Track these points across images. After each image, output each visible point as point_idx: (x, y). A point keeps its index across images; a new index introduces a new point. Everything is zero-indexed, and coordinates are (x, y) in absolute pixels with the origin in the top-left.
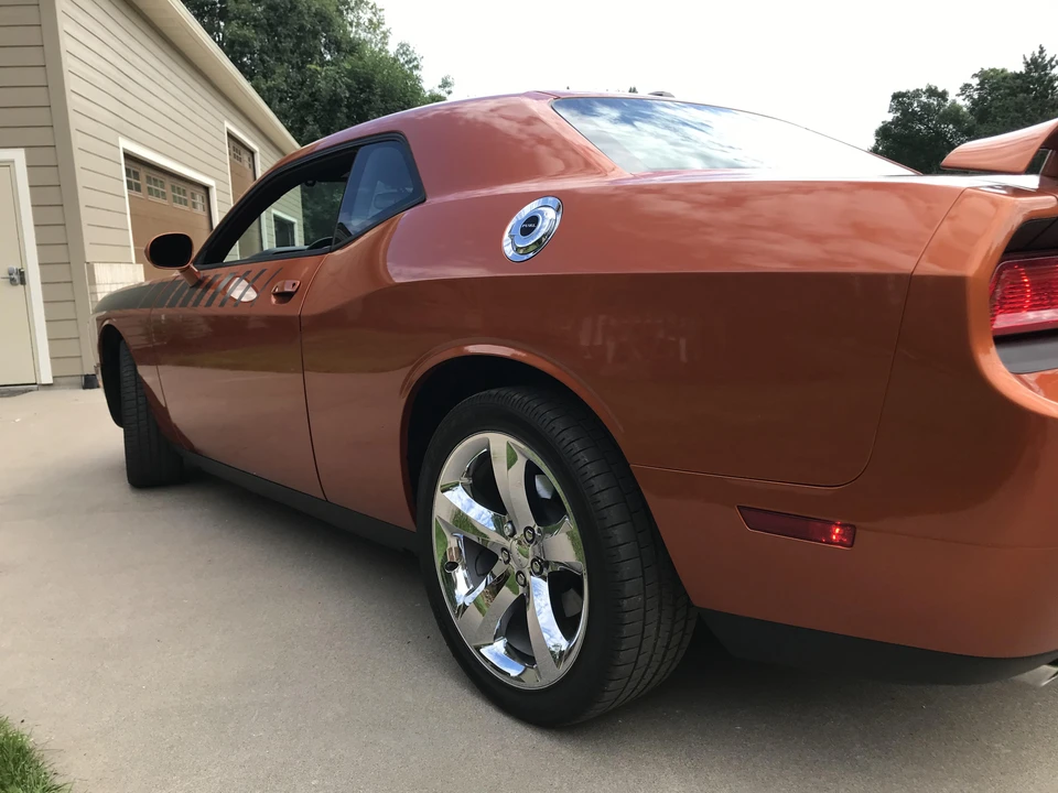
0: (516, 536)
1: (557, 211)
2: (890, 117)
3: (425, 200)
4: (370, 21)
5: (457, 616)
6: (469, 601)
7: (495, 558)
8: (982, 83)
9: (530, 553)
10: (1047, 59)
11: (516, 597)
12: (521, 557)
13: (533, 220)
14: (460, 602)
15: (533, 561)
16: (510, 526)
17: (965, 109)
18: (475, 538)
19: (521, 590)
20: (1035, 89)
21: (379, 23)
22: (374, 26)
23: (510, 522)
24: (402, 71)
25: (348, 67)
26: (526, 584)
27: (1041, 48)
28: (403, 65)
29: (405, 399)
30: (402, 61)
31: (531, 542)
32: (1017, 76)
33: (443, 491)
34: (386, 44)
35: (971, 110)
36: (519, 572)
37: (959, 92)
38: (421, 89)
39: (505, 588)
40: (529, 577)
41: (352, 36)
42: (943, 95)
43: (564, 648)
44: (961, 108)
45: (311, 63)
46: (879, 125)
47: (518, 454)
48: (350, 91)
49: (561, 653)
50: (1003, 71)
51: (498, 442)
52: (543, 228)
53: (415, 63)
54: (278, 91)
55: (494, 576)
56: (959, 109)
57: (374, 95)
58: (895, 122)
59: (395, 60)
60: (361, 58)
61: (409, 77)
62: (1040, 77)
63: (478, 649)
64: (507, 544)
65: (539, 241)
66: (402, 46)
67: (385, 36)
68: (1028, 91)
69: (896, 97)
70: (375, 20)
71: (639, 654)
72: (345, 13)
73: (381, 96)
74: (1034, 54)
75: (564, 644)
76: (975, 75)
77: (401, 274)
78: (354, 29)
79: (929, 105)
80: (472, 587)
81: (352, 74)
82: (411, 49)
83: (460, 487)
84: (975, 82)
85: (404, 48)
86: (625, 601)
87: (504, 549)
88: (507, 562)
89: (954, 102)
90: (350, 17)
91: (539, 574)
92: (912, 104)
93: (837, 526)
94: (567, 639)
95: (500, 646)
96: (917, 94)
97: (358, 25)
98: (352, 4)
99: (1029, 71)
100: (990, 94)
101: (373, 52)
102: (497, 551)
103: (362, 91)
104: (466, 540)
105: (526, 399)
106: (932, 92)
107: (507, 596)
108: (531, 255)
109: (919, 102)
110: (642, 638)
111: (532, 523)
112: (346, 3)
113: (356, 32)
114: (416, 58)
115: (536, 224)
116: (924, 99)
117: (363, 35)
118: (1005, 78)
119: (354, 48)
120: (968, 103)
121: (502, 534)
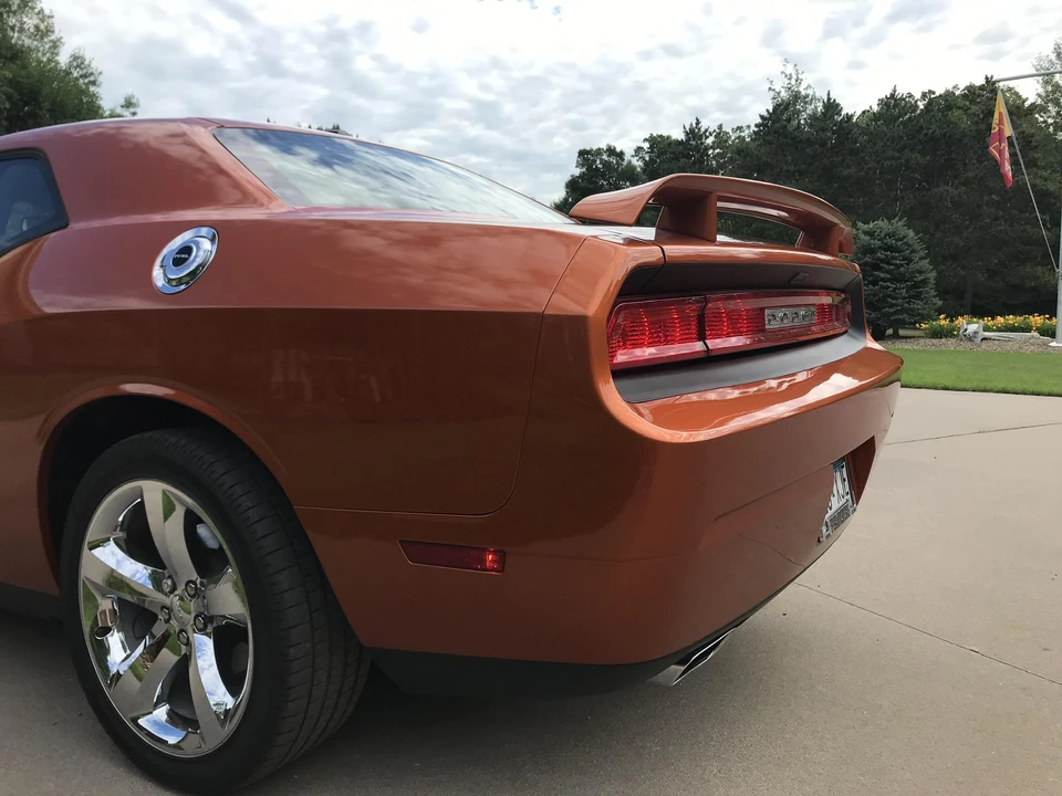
0: (176, 592)
1: (212, 240)
2: (577, 172)
3: (68, 225)
4: (37, 27)
5: (109, 686)
6: (123, 669)
7: (153, 618)
8: (651, 147)
9: (192, 609)
10: (703, 130)
11: (178, 658)
12: (182, 614)
13: (186, 250)
14: (113, 670)
15: (196, 617)
16: (169, 582)
17: (639, 169)
18: (128, 598)
19: (184, 649)
20: (694, 155)
21: (48, 31)
22: (42, 33)
23: (170, 577)
24: (76, 85)
25: (8, 74)
26: (188, 643)
27: (698, 120)
28: (77, 79)
29: (42, 447)
30: (75, 74)
31: (192, 597)
32: (679, 143)
33: (91, 549)
34: (57, 54)
35: (644, 171)
36: (181, 631)
37: (633, 153)
38: (99, 107)
39: (165, 651)
40: (190, 634)
41: (13, 41)
42: (621, 155)
43: (230, 706)
44: (635, 168)
46: (567, 178)
47: (176, 502)
48: (11, 103)
49: (227, 711)
50: (668, 137)
51: (153, 492)
52: (198, 258)
53: (92, 78)
55: (153, 636)
56: (634, 168)
57: (41, 109)
58: (582, 176)
59: (68, 73)
60: (24, 67)
61: (85, 92)
62: (697, 146)
63: (135, 721)
64: (167, 601)
65: (193, 274)
66: (75, 58)
67: (55, 45)
68: (688, 156)
69: (582, 153)
70: (42, 27)
71: (309, 703)
72: (5, 16)
73: (48, 111)
74: (691, 125)
75: (230, 702)
76: (646, 140)
77: (53, 303)
78: (16, 35)
79: (610, 163)
80: (128, 652)
81: (13, 83)
82: (86, 63)
83: (112, 542)
84: (646, 145)
85: (77, 60)
86: (292, 650)
87: (163, 607)
88: (167, 621)
89: (630, 162)
90: (12, 21)
91: (203, 631)
92: (595, 161)
93: (490, 552)
94: (233, 696)
95: (161, 713)
96: (599, 152)
97: (22, 30)
98: (14, 8)
99: (688, 140)
100: (658, 157)
101: (39, 62)
102: (156, 610)
103: (27, 104)
104: (120, 601)
105: (183, 442)
106: (611, 151)
107: (168, 658)
108: (183, 287)
109: (601, 159)
110: (312, 685)
111: (194, 576)
112: (6, 5)
113: (19, 38)
114: (92, 74)
115: (190, 255)
116: (605, 157)
117: (27, 42)
118: (670, 144)
119: (16, 55)
120: (640, 163)
121: (162, 591)
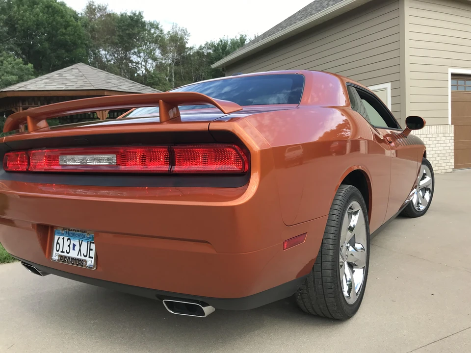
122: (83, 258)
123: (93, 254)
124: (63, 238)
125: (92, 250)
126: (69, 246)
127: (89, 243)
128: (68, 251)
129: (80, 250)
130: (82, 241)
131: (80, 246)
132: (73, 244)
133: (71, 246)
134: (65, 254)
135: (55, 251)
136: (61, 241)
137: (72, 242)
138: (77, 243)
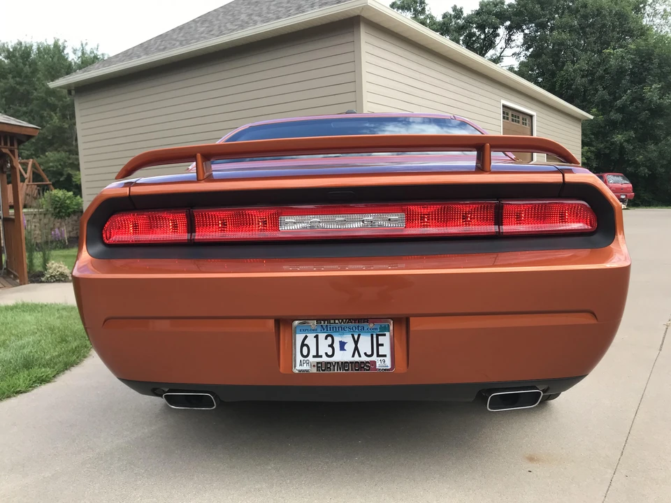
25: (634, 47)
41: (645, 24)
45: (607, 48)
48: (633, 64)
54: (581, 71)
81: (638, 52)
122: (364, 358)
123: (386, 350)
124: (317, 337)
125: (382, 345)
126: (331, 346)
127: (375, 336)
128: (330, 353)
129: (356, 349)
130: (359, 336)
131: (356, 342)
132: (340, 342)
133: (337, 346)
134: (325, 359)
135: (299, 358)
136: (311, 341)
137: (337, 339)
138: (348, 339)
